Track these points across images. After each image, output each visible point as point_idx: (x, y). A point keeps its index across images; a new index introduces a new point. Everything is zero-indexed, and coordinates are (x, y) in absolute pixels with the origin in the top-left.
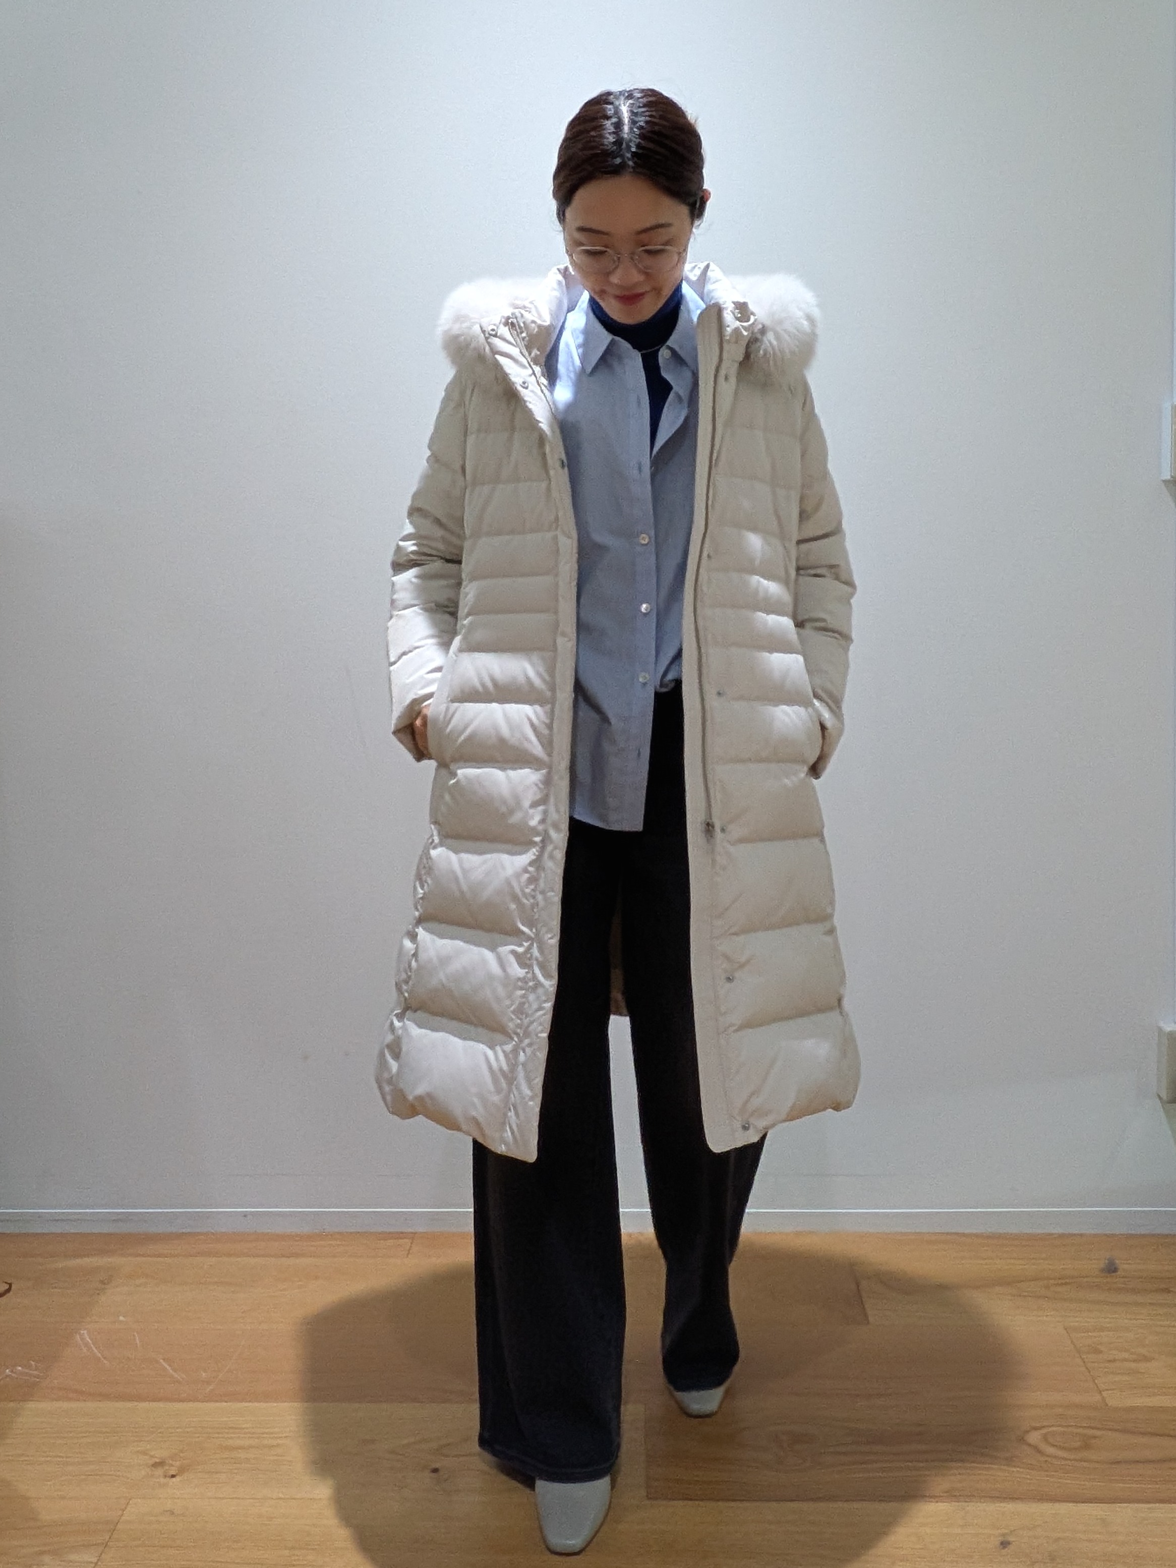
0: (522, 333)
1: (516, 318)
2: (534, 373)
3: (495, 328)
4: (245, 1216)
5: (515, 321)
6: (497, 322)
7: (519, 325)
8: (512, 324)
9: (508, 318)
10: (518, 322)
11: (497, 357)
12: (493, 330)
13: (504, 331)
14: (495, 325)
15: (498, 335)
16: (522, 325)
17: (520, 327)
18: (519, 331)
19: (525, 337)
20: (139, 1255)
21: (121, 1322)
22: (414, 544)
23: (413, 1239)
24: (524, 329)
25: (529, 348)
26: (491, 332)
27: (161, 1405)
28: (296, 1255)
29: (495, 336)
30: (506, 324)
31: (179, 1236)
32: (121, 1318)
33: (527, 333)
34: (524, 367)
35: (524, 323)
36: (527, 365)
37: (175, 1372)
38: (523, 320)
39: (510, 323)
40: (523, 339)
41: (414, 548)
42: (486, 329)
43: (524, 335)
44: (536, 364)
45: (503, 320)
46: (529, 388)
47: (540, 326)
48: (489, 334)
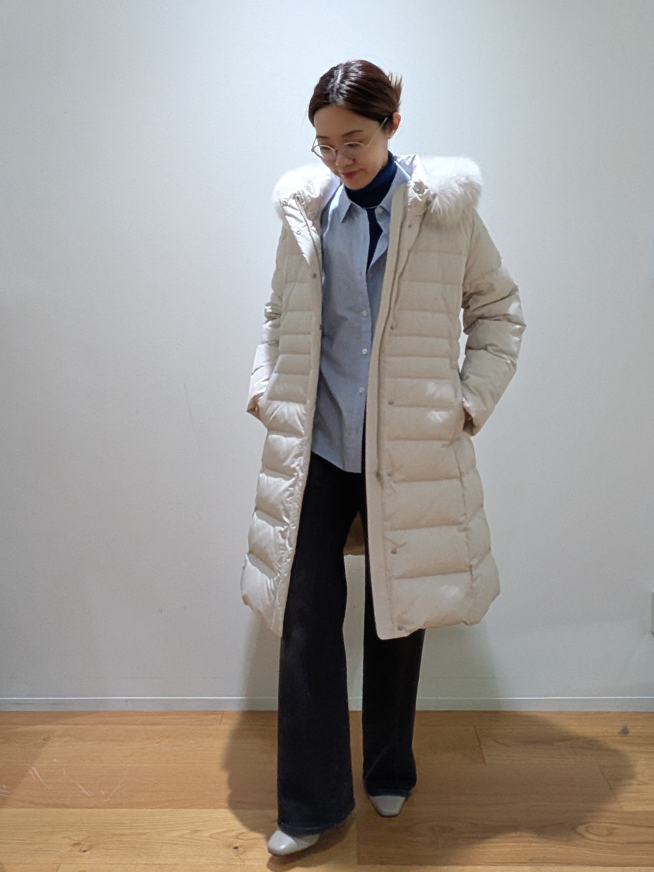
0: (303, 202)
1: (300, 194)
2: (307, 225)
3: (286, 200)
4: (127, 701)
5: (299, 196)
6: (288, 197)
7: (301, 198)
8: (298, 198)
9: (296, 194)
10: (300, 196)
11: (287, 217)
12: (285, 202)
13: (293, 202)
14: (286, 199)
15: (288, 205)
16: (303, 198)
17: (302, 199)
18: (301, 201)
19: (304, 204)
20: (66, 724)
21: (55, 763)
22: (271, 308)
23: (223, 714)
24: (304, 200)
25: (306, 210)
26: (284, 203)
27: (78, 810)
28: (157, 724)
29: (286, 205)
30: (294, 198)
31: (91, 713)
32: (55, 760)
33: (305, 203)
34: (300, 221)
35: (304, 196)
36: (304, 221)
37: (87, 791)
38: (303, 195)
39: (296, 197)
40: (303, 205)
41: (270, 311)
42: (282, 202)
43: (304, 203)
44: (309, 219)
45: (292, 196)
46: (301, 234)
47: (312, 199)
48: (283, 204)
